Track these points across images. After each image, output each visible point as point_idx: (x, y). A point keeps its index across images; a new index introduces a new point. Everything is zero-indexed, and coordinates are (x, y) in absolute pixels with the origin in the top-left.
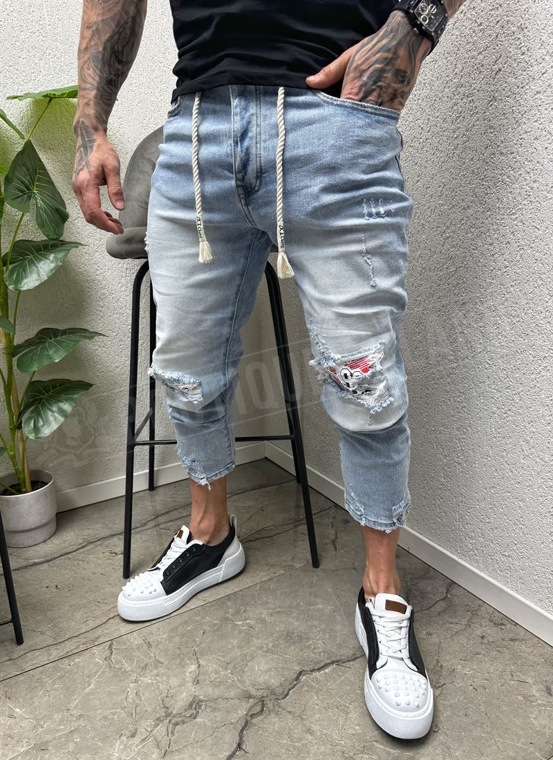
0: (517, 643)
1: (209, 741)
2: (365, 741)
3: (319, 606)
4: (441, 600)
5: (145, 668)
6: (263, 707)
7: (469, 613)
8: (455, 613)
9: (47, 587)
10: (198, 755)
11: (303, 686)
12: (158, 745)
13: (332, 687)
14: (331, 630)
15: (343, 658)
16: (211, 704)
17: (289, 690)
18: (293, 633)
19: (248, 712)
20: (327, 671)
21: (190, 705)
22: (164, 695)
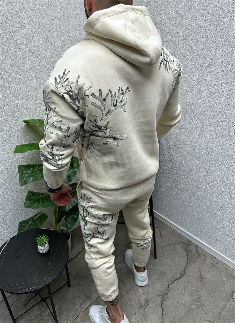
0: (218, 264)
1: (155, 311)
2: (191, 302)
3: (165, 261)
4: (196, 253)
5: (127, 292)
6: (164, 297)
7: (204, 256)
8: (201, 257)
9: (82, 268)
10: (154, 316)
11: (171, 289)
12: (143, 315)
13: (178, 288)
14: (171, 269)
15: (178, 278)
16: (151, 300)
17: (168, 291)
18: (162, 272)
19: (161, 300)
20: (175, 283)
21: (146, 301)
22: (137, 300)
